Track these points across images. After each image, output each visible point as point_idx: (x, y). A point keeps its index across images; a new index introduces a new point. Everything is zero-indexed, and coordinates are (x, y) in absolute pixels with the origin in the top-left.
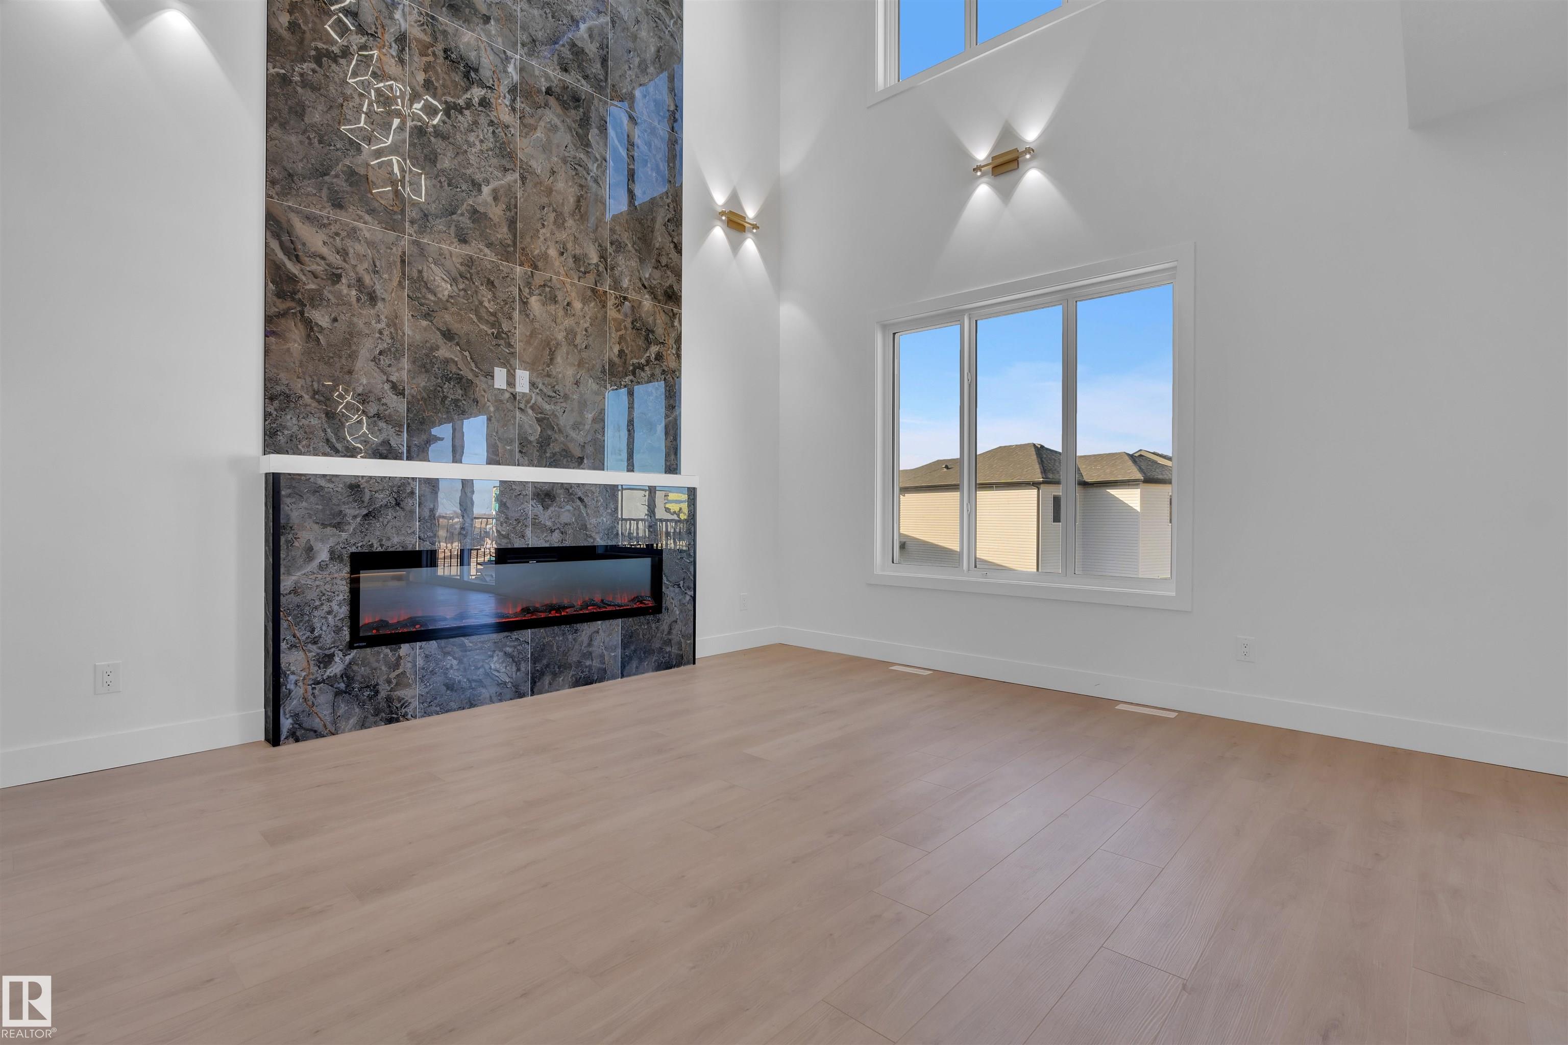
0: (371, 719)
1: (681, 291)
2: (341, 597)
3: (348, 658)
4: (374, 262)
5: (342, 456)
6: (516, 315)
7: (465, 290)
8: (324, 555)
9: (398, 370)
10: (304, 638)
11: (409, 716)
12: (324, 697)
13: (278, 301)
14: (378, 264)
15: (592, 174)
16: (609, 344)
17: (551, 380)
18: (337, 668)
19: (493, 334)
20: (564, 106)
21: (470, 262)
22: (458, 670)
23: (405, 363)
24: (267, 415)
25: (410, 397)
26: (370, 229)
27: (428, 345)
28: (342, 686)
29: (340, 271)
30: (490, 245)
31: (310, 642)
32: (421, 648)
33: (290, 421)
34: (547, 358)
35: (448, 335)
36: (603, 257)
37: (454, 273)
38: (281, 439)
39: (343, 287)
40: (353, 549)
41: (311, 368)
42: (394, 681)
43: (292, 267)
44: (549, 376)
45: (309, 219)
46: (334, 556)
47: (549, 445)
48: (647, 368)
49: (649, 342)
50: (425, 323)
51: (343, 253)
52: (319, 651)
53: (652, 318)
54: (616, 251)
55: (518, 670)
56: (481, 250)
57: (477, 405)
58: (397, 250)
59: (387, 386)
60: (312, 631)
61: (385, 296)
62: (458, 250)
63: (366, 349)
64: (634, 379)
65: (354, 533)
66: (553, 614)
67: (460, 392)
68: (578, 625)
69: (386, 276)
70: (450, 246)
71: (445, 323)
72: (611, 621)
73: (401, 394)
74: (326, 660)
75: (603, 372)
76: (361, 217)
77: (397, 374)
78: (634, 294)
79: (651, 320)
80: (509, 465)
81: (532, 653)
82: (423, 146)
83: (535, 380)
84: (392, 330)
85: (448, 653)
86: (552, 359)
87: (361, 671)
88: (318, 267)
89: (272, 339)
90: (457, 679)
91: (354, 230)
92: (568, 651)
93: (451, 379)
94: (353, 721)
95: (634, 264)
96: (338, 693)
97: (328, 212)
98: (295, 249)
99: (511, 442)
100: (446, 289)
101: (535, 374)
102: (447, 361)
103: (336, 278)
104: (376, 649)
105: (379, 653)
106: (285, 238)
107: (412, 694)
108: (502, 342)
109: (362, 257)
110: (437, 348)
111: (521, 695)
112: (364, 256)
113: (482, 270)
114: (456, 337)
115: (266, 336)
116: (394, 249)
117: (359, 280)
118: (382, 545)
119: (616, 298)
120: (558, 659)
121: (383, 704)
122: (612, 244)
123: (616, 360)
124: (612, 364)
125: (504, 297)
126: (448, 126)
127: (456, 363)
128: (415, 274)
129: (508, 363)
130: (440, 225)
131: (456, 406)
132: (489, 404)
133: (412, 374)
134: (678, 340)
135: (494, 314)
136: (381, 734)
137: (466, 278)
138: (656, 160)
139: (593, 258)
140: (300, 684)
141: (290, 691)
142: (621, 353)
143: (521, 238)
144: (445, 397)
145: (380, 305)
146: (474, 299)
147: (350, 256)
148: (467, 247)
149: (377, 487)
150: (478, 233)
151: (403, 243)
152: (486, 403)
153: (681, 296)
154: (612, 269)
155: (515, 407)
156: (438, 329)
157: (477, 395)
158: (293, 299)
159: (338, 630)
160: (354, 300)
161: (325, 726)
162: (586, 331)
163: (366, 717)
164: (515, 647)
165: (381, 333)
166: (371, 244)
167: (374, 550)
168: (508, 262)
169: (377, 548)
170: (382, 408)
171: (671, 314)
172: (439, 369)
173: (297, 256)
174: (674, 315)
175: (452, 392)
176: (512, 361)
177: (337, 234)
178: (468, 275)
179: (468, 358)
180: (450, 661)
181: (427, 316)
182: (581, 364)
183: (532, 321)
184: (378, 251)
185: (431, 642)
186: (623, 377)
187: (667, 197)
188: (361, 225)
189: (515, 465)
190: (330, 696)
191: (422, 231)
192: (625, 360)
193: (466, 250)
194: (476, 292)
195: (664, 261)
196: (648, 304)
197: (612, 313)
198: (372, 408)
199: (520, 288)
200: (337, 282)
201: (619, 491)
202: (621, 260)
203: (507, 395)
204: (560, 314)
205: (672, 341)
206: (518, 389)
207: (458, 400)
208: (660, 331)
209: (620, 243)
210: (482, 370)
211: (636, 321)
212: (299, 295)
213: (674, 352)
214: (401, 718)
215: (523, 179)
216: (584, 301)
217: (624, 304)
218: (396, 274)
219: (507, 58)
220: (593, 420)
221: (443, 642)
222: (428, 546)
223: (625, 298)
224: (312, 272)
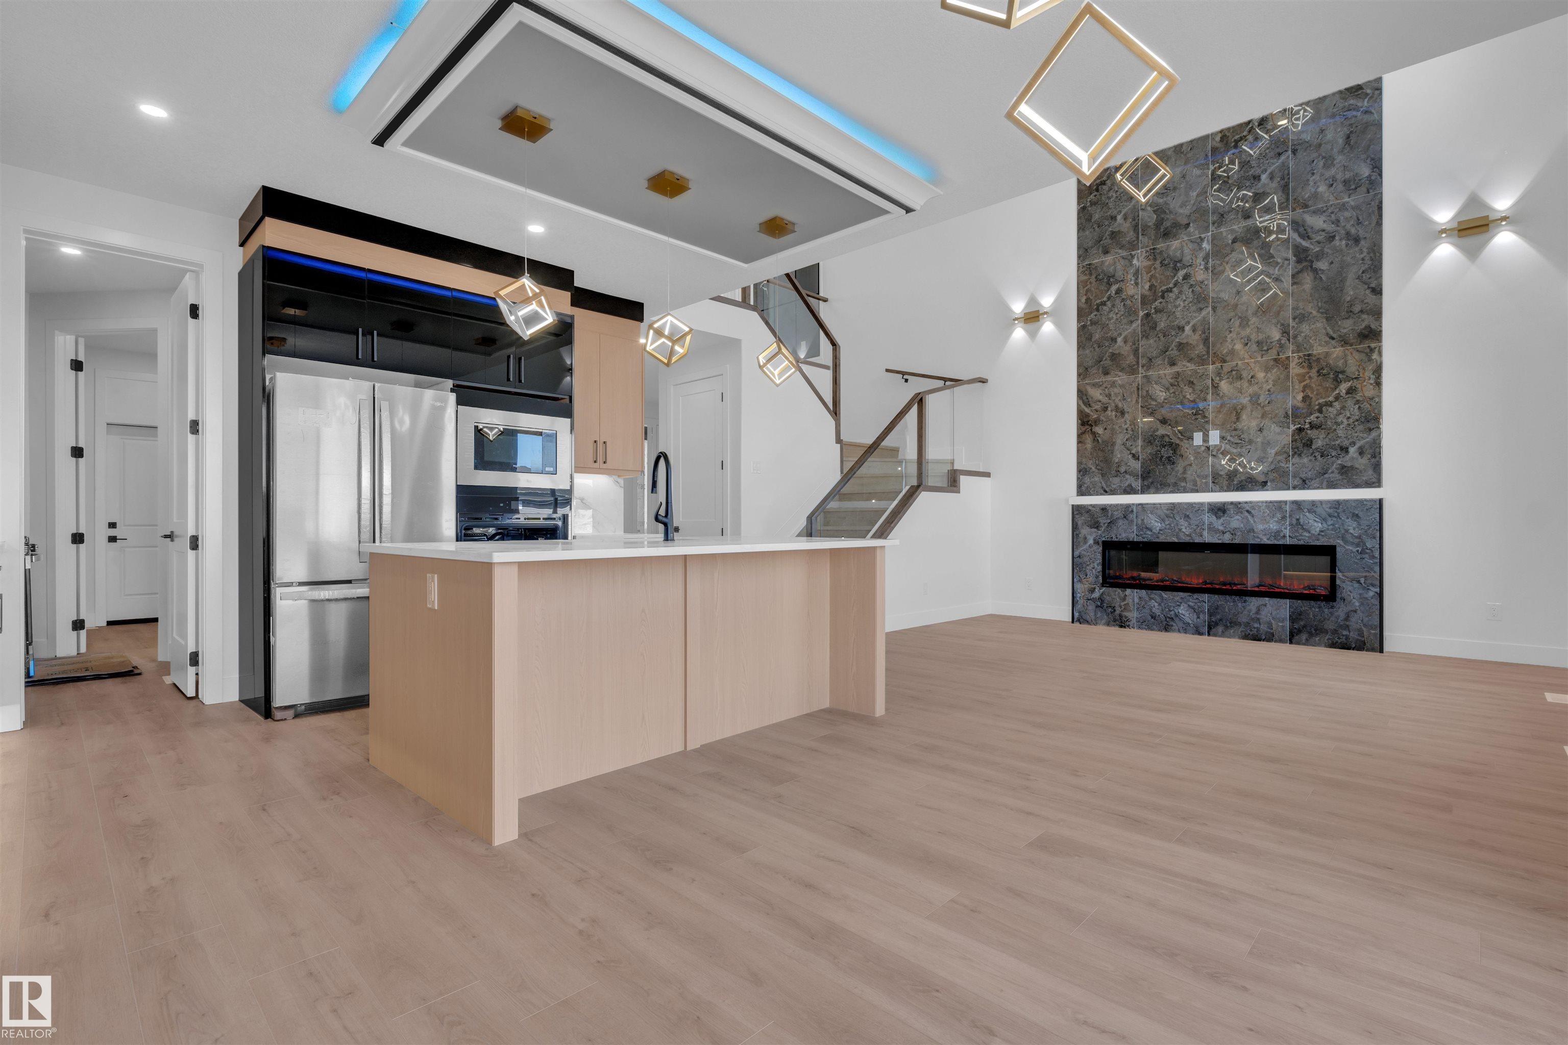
0: (1112, 622)
1: (1381, 326)
2: (1098, 562)
3: (1101, 591)
4: (1123, 395)
5: (1109, 495)
6: (1210, 397)
7: (1174, 393)
8: (1091, 542)
9: (1136, 447)
10: (1085, 578)
11: (1131, 627)
12: (1091, 607)
13: (1082, 427)
14: (1125, 395)
15: (1273, 277)
16: (1292, 394)
17: (1237, 433)
18: (1097, 594)
19: (1193, 413)
21: (1178, 375)
22: (1158, 609)
23: (1140, 442)
24: (1078, 478)
25: (1142, 460)
26: (1121, 378)
27: (1152, 430)
28: (1099, 603)
29: (1108, 405)
30: (1190, 360)
31: (1086, 581)
32: (1137, 592)
33: (1087, 480)
34: (1234, 418)
35: (1164, 421)
36: (1285, 332)
37: (1168, 385)
38: (1083, 488)
39: (1109, 413)
40: (1104, 539)
41: (1095, 454)
42: (1123, 607)
43: (1087, 410)
44: (1235, 430)
45: (1094, 385)
46: (1096, 542)
47: (1236, 476)
48: (1335, 404)
49: (1338, 382)
50: (1150, 418)
51: (1109, 396)
52: (1089, 585)
53: (1342, 361)
54: (1300, 322)
55: (1198, 617)
56: (1184, 366)
57: (1182, 458)
58: (1135, 385)
59: (1130, 456)
60: (1087, 576)
61: (1130, 410)
62: (1169, 371)
63: (1120, 439)
64: (1319, 415)
65: (1104, 532)
66: (1228, 587)
67: (1172, 452)
68: (1247, 598)
69: (1129, 400)
70: (1164, 371)
71: (1162, 415)
72: (1278, 599)
73: (1137, 459)
74: (1092, 591)
75: (1287, 416)
76: (1117, 375)
77: (1135, 449)
78: (1319, 348)
79: (1341, 363)
80: (1204, 492)
81: (1208, 609)
82: (1148, 323)
83: (1223, 435)
84: (1133, 427)
85: (1153, 599)
86: (1238, 419)
87: (1107, 598)
88: (1098, 406)
89: (1080, 445)
90: (1158, 614)
91: (1114, 382)
92: (1238, 613)
93: (1165, 445)
94: (1103, 621)
95: (1319, 325)
96: (1097, 607)
97: (1103, 379)
98: (1088, 402)
99: (1206, 477)
100: (1162, 395)
101: (1224, 431)
102: (1163, 436)
103: (1106, 409)
104: (1114, 589)
105: (1116, 591)
106: (1085, 398)
107: (1133, 615)
108: (1199, 417)
109: (1116, 395)
110: (1157, 430)
111: (1200, 634)
112: (1119, 393)
113: (1185, 377)
114: (1169, 421)
115: (1078, 444)
116: (1133, 384)
117: (1116, 406)
118: (1117, 538)
119: (1300, 358)
120: (1230, 617)
121: (1118, 617)
122: (1294, 319)
123: (1300, 405)
124: (1295, 408)
125: (1201, 388)
126: (1164, 304)
127: (1168, 436)
128: (1145, 393)
129: (1203, 427)
130: (1159, 361)
131: (1169, 460)
132: (1190, 455)
133: (1143, 448)
134: (1378, 371)
135: (1194, 401)
136: (1115, 631)
137: (1175, 385)
139: (1276, 336)
140: (1083, 598)
141: (1080, 601)
142: (1305, 399)
143: (1213, 347)
144: (1162, 457)
145: (1126, 415)
146: (1181, 396)
147: (1112, 396)
148: (1176, 367)
149: (1115, 509)
150: (1182, 356)
151: (1138, 379)
152: (1188, 456)
153: (1381, 331)
154: (1295, 337)
155: (1209, 455)
156: (1158, 419)
157: (1182, 452)
158: (1088, 425)
159: (1097, 577)
160: (1114, 417)
161: (1091, 620)
162: (1269, 391)
163: (1109, 621)
164: (1196, 603)
165: (1127, 430)
166: (1121, 386)
167: (1113, 540)
168: (1203, 366)
169: (1115, 539)
170: (1128, 468)
171: (1369, 350)
172: (1158, 441)
173: (1089, 405)
174: (1372, 350)
175: (1166, 452)
176: (1207, 426)
177: (1106, 388)
178: (1176, 383)
179: (1177, 432)
180: (1153, 603)
181: (1152, 414)
182: (1264, 416)
183: (1222, 397)
184: (1126, 389)
185: (1142, 591)
186: (1308, 417)
188: (1118, 378)
189: (1209, 492)
190: (1094, 607)
191: (1148, 370)
192: (1310, 403)
193: (1176, 369)
194: (1182, 392)
195: (1357, 308)
196: (1337, 351)
197: (1295, 369)
198: (1122, 469)
199: (1212, 380)
200: (1106, 411)
201: (1286, 504)
202: (1305, 328)
203: (1203, 448)
204: (1245, 387)
205: (1368, 373)
206: (1211, 443)
207: (1170, 457)
208: (1352, 369)
209: (1304, 315)
210: (1185, 437)
211: (1322, 369)
212: (1090, 422)
213: (1372, 382)
214: (1127, 627)
215: (1214, 309)
216: (1267, 369)
217: (1308, 360)
218: (1135, 396)
219: (1202, 239)
220: (1276, 454)
221: (1149, 592)
222: (1140, 539)
223: (1309, 355)
224: (1095, 410)
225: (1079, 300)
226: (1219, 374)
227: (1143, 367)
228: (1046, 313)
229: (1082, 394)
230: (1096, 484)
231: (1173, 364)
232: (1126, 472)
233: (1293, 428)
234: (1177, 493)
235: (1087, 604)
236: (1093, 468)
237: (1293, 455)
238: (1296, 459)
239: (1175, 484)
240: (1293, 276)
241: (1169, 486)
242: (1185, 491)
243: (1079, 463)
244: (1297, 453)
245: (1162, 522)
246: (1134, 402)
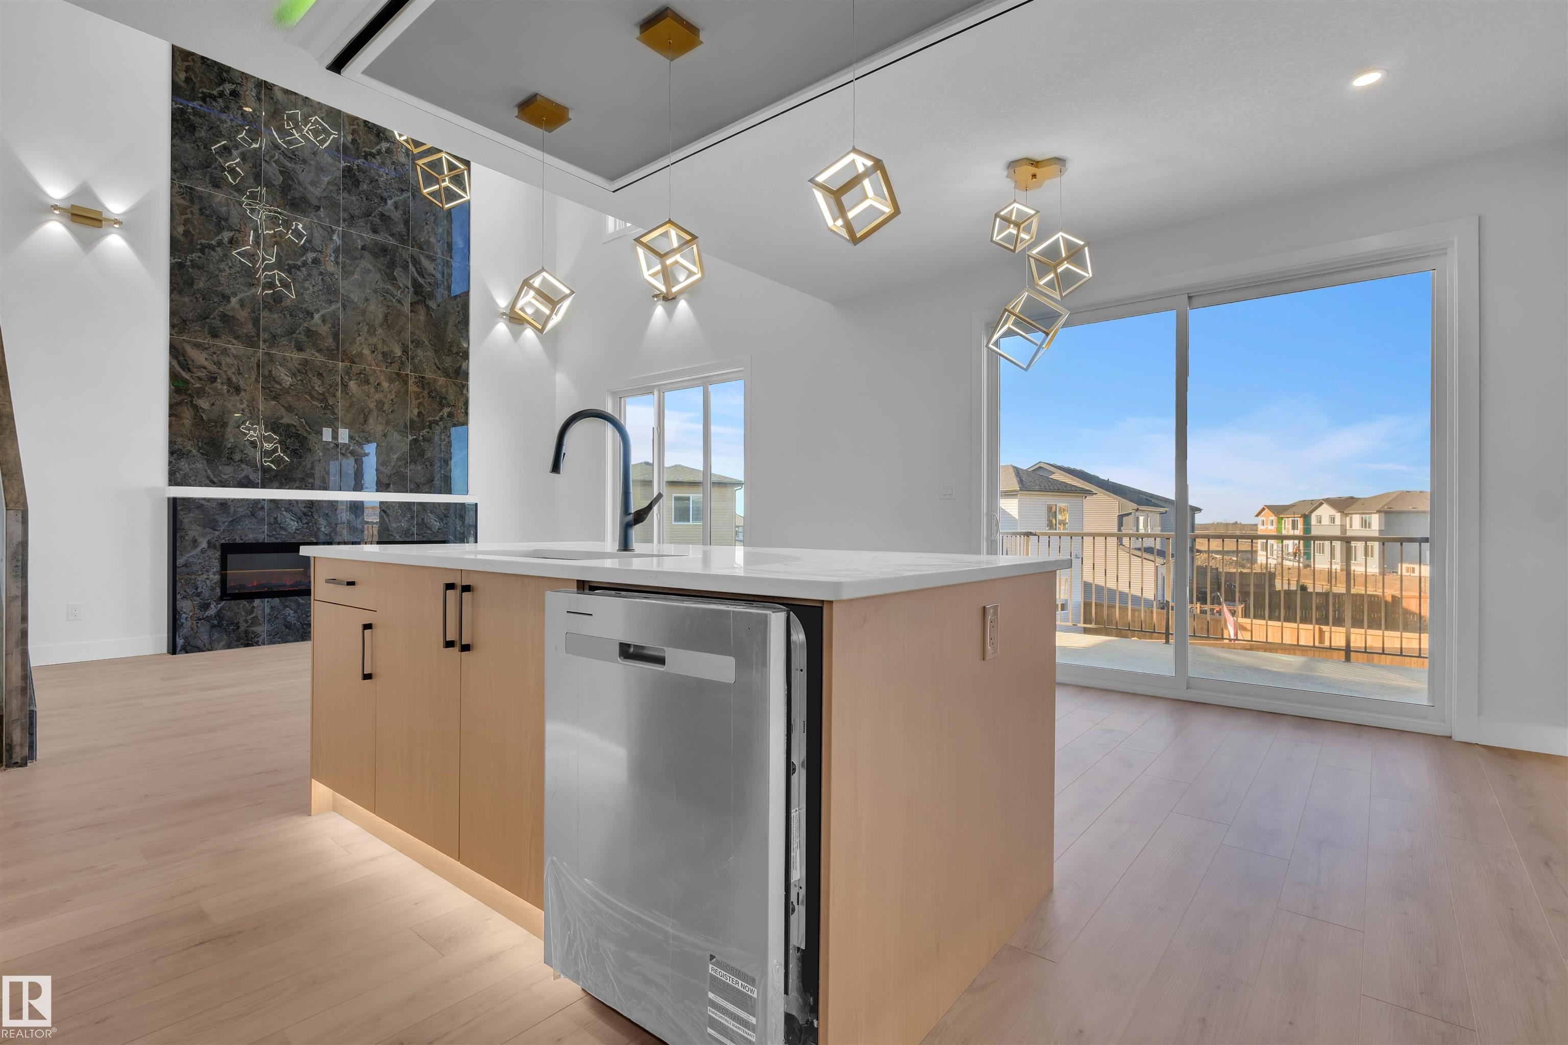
0: (234, 643)
1: (468, 369)
2: (214, 570)
3: (219, 606)
4: (239, 368)
5: (219, 486)
6: (339, 394)
7: (301, 380)
8: (204, 545)
9: (255, 432)
10: (191, 593)
11: (260, 643)
12: (204, 629)
13: (176, 396)
14: (241, 369)
15: (395, 297)
16: (410, 408)
17: (365, 434)
18: (212, 611)
19: (322, 406)
20: (375, 255)
21: (305, 363)
22: (294, 617)
23: (261, 428)
24: (170, 462)
25: (264, 449)
26: (236, 348)
27: (276, 416)
28: (216, 622)
29: (216, 375)
30: (319, 351)
31: (195, 595)
32: (268, 602)
33: (184, 465)
34: (361, 420)
35: (290, 409)
36: (405, 351)
37: (294, 370)
38: (178, 476)
39: (218, 385)
40: (223, 541)
41: (197, 434)
42: (250, 621)
43: (184, 374)
44: (363, 431)
45: (197, 346)
46: (211, 546)
48: (440, 423)
49: (442, 406)
50: (273, 403)
51: (219, 364)
52: (201, 601)
53: (445, 389)
54: (416, 347)
56: (313, 355)
57: (310, 452)
58: (254, 360)
59: (248, 443)
60: (197, 589)
61: (246, 388)
62: (296, 356)
63: (234, 421)
64: (430, 431)
65: (223, 532)
67: (299, 444)
69: (247, 376)
70: (290, 353)
71: (288, 402)
73: (257, 447)
74: (205, 606)
75: (406, 427)
76: (230, 341)
77: (255, 435)
78: (430, 374)
79: (444, 390)
80: (336, 490)
83: (352, 434)
84: (251, 408)
85: (287, 606)
86: (365, 421)
87: (227, 614)
88: (202, 374)
89: (173, 418)
90: (293, 622)
91: (226, 349)
93: (292, 436)
94: (224, 644)
95: (429, 354)
96: (213, 626)
97: (209, 341)
98: (187, 365)
100: (288, 380)
101: (352, 431)
102: (288, 426)
103: (213, 379)
104: (238, 601)
105: (239, 604)
106: (181, 358)
107: (263, 629)
108: (328, 412)
109: (230, 366)
110: (282, 418)
112: (232, 365)
113: (314, 367)
114: (295, 410)
115: (170, 417)
116: (252, 359)
117: (229, 379)
118: (241, 540)
119: (416, 377)
121: (243, 635)
122: (412, 342)
123: (416, 419)
124: (412, 421)
125: (330, 382)
127: (295, 426)
128: (267, 373)
129: (332, 424)
130: (284, 341)
131: (296, 453)
132: (319, 451)
134: (466, 404)
135: (323, 394)
136: (239, 652)
137: (302, 373)
138: (448, 283)
139: (397, 353)
140: (189, 619)
141: (183, 624)
142: (420, 414)
143: (343, 344)
145: (243, 394)
146: (309, 386)
147: (223, 365)
148: (303, 353)
149: (237, 504)
150: (311, 344)
151: (258, 354)
152: (316, 450)
153: (468, 373)
154: (413, 359)
155: (338, 453)
156: (283, 406)
157: (310, 446)
158: (186, 394)
159: (213, 589)
160: (225, 391)
161: (204, 645)
162: (392, 401)
163: (231, 642)
165: (244, 411)
166: (235, 357)
168: (333, 360)
169: (238, 541)
170: (244, 456)
171: (461, 385)
172: (283, 430)
173: (189, 369)
174: (464, 386)
175: (293, 444)
176: (336, 423)
177: (214, 353)
178: (304, 371)
179: (304, 423)
181: (275, 398)
182: (388, 423)
183: (351, 397)
184: (241, 361)
185: (275, 599)
186: (421, 430)
187: (458, 307)
188: (230, 346)
189: (341, 490)
190: (208, 628)
191: (271, 346)
192: (423, 419)
193: (302, 356)
194: (310, 381)
195: (455, 350)
196: (442, 380)
197: (412, 388)
198: (237, 457)
199: (341, 377)
200: (214, 382)
201: (414, 505)
202: (419, 352)
203: (332, 445)
204: (372, 391)
205: (461, 404)
206: (340, 441)
207: (297, 450)
208: (451, 398)
209: (419, 341)
210: (313, 430)
211: (432, 392)
212: (190, 392)
213: (463, 411)
214: (254, 644)
215: (344, 306)
216: (391, 381)
217: (422, 381)
218: (254, 374)
219: (333, 231)
220: (397, 459)
221: (283, 599)
222: (273, 540)
223: (423, 377)
224: (198, 377)
225: (173, 228)
226: (348, 373)
227: (265, 341)
228: (116, 222)
229: (175, 351)
230: (198, 472)
231: (300, 349)
232: (241, 461)
233: (410, 438)
234: (304, 489)
235: (197, 626)
236: (194, 451)
237: (410, 462)
238: (413, 467)
239: (302, 480)
240: (412, 304)
241: (296, 481)
242: (312, 488)
243: (172, 443)
244: (413, 461)
245: (299, 521)
246: (253, 380)
